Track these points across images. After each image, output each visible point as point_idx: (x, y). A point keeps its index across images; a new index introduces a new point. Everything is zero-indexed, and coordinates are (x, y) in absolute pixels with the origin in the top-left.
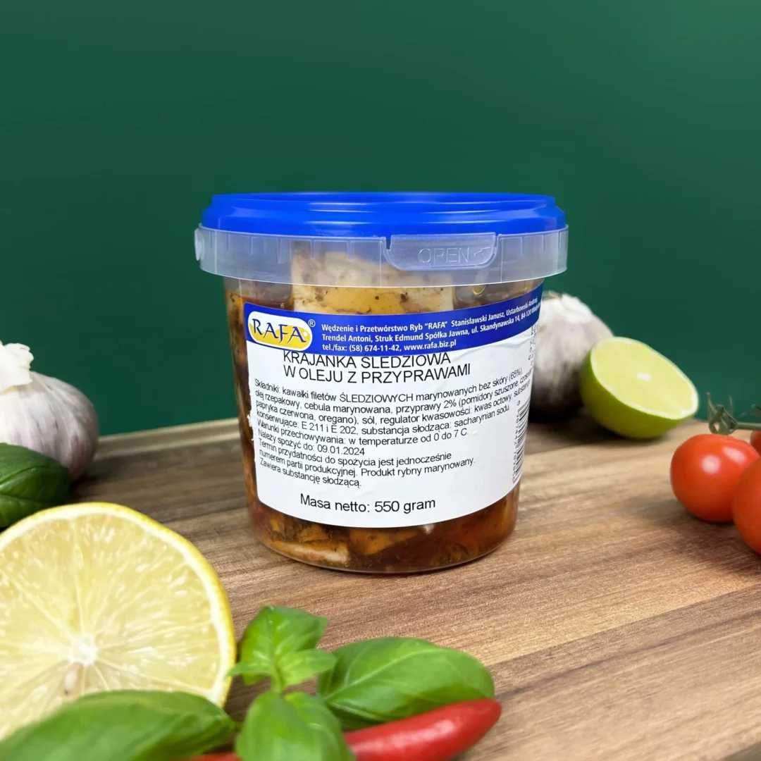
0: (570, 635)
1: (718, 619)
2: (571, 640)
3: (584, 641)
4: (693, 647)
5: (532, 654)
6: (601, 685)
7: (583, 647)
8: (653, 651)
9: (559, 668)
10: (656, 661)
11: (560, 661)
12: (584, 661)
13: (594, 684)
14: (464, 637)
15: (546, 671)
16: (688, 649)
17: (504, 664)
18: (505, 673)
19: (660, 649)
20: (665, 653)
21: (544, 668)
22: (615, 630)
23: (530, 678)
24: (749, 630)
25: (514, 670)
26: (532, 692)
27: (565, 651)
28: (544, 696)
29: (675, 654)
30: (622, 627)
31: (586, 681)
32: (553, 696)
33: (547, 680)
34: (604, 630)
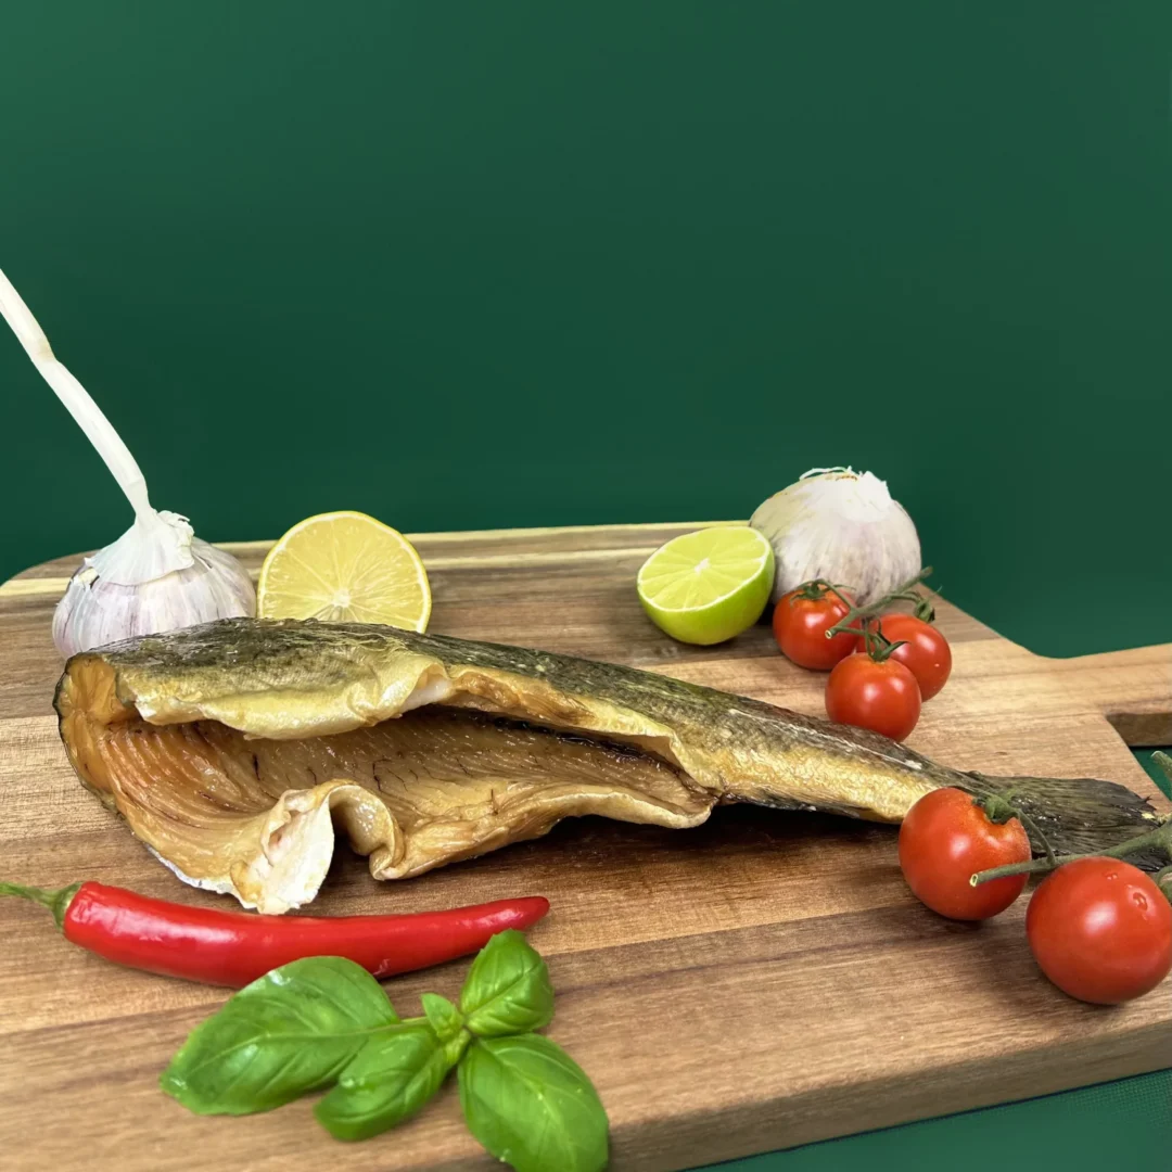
0: (691, 927)
1: (849, 939)
2: (689, 934)
3: (701, 938)
4: (807, 969)
5: (644, 943)
6: (694, 994)
7: (697, 945)
8: (763, 965)
9: (662, 966)
10: (762, 977)
11: (666, 958)
12: (691, 962)
13: (686, 992)
14: (585, 908)
15: (648, 967)
16: (800, 970)
17: (612, 949)
18: (609, 961)
19: (771, 965)
20: (774, 970)
21: (648, 963)
22: (738, 930)
23: (629, 972)
24: (875, 960)
25: (618, 958)
26: (624, 988)
27: (678, 946)
28: (633, 995)
29: (783, 973)
30: (747, 928)
31: (681, 987)
32: (643, 997)
33: (645, 977)
34: (728, 928)
